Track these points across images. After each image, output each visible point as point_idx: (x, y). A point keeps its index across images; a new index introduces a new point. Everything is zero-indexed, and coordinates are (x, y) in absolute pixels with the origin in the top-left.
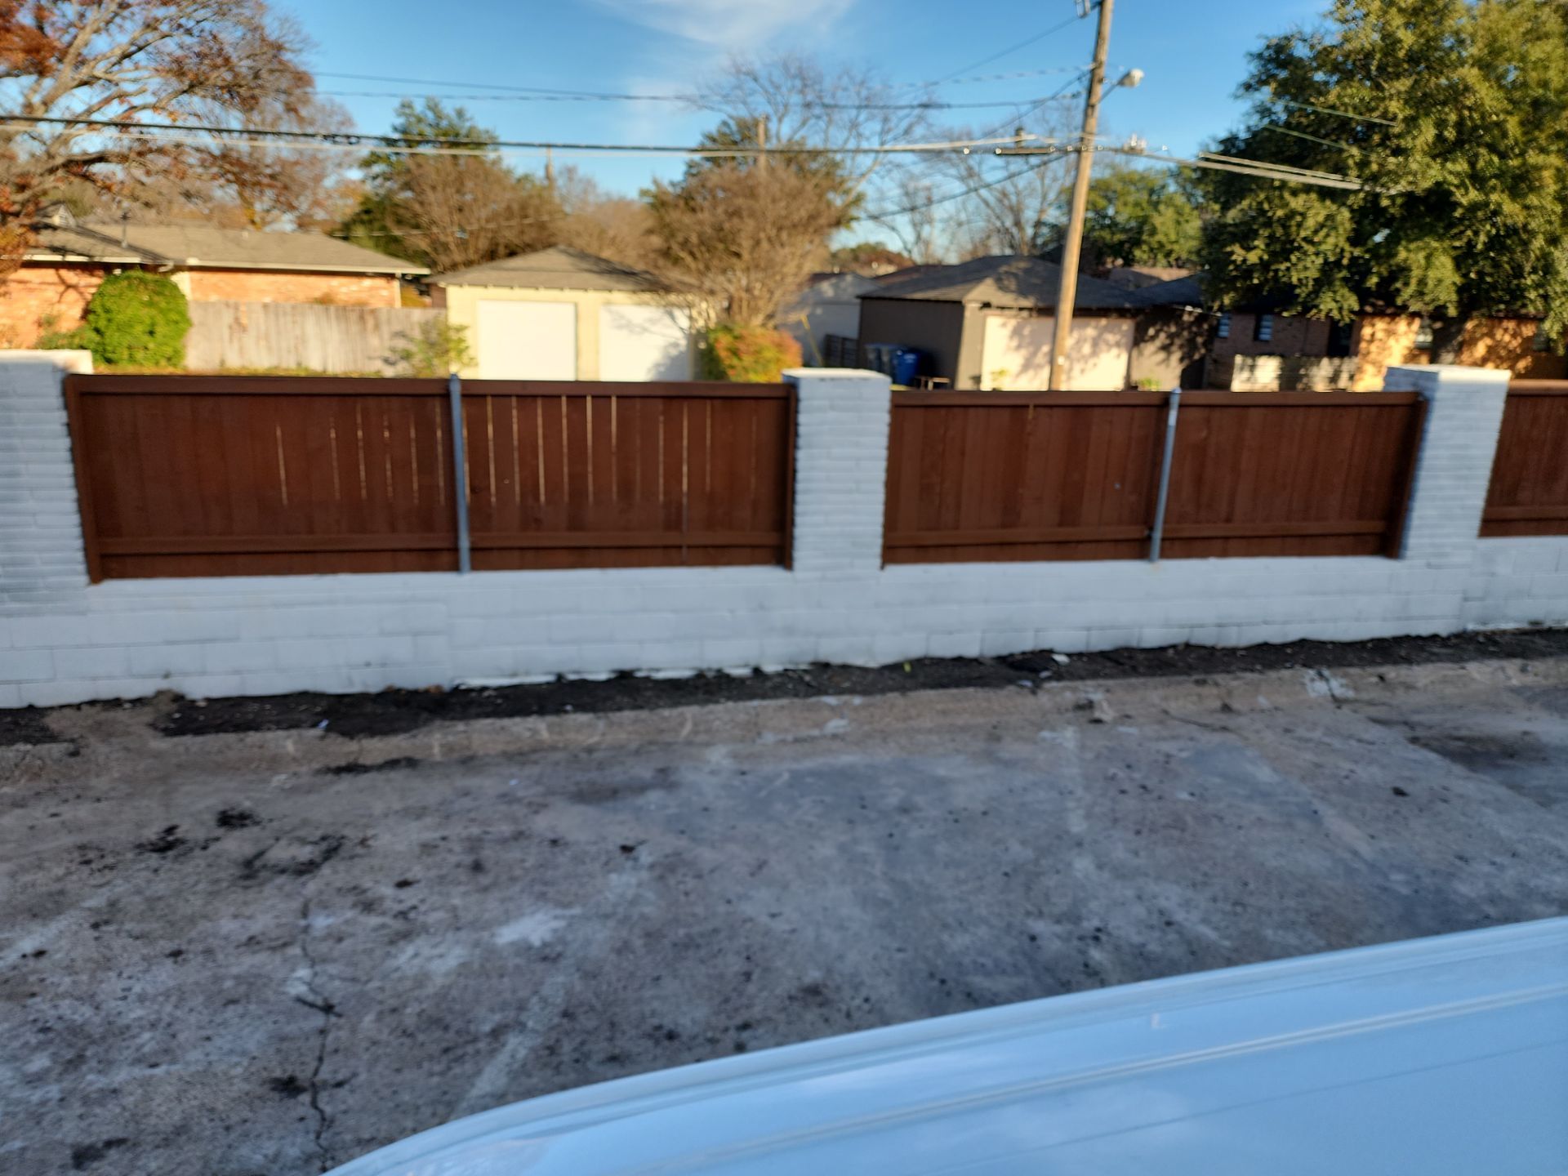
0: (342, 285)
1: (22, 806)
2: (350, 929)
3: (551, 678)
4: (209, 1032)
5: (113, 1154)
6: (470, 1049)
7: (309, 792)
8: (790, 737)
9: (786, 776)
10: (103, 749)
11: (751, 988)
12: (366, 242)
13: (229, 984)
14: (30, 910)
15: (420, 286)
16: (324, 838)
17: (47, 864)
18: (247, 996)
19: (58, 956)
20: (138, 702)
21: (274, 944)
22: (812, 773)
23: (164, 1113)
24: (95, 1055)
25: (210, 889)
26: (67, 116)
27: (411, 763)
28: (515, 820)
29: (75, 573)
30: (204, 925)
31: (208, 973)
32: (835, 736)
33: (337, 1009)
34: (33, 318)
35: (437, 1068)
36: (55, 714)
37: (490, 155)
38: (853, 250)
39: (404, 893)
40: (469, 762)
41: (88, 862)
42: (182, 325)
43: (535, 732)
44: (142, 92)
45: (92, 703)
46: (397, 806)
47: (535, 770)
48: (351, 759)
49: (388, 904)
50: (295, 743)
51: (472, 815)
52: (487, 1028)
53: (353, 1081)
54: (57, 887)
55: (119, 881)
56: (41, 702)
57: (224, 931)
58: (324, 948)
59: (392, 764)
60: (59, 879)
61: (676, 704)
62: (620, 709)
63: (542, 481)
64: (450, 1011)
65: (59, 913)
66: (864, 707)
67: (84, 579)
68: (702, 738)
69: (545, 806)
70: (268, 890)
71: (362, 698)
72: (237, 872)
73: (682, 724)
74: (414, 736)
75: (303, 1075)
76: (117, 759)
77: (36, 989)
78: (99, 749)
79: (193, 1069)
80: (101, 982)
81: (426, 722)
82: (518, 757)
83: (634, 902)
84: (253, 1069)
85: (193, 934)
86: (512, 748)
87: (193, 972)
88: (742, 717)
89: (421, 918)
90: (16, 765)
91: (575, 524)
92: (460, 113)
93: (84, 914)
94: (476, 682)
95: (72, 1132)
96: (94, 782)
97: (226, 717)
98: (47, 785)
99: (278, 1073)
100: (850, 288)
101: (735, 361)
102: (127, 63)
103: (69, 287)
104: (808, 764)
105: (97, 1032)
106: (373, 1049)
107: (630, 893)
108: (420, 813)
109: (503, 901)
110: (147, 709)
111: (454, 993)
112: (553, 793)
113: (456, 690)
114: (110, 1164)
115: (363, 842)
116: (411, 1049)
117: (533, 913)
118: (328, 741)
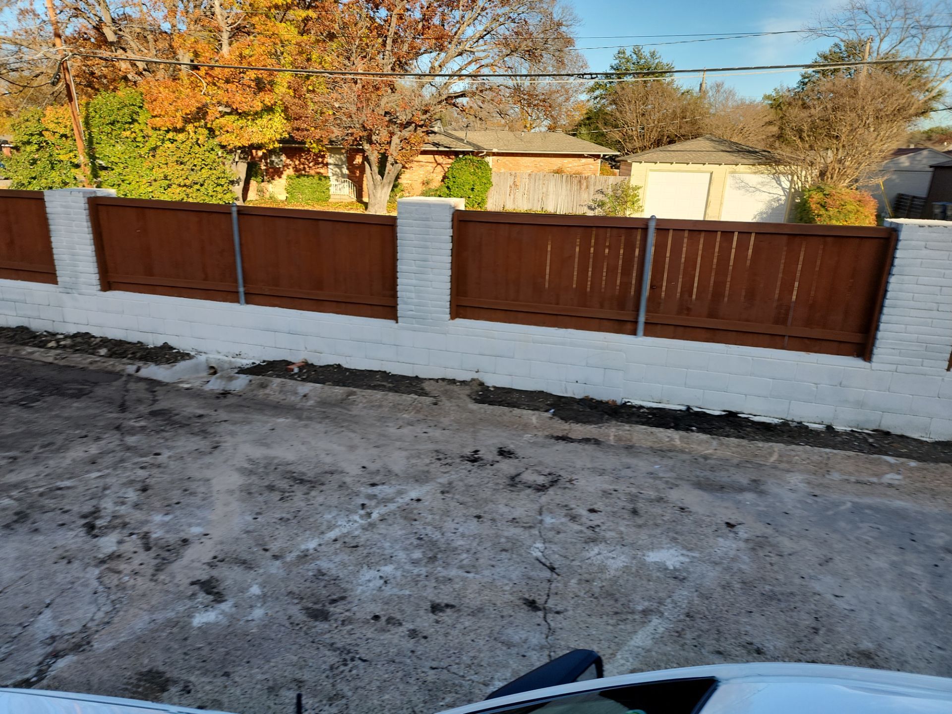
0: (569, 163)
1: (412, 425)
2: (564, 528)
3: (684, 408)
4: (493, 563)
5: (449, 611)
6: (630, 617)
7: (542, 447)
8: (853, 479)
9: (849, 505)
10: (448, 404)
11: (818, 639)
12: (585, 136)
13: (503, 540)
14: (414, 477)
15: (613, 162)
16: (550, 474)
17: (422, 456)
18: (512, 549)
19: (426, 503)
20: (463, 383)
21: (525, 525)
22: (870, 507)
23: (473, 599)
24: (441, 558)
25: (494, 487)
26: (450, 73)
27: (597, 442)
28: (658, 490)
29: (445, 313)
30: (491, 506)
31: (493, 532)
32: (890, 485)
33: (557, 571)
34: (420, 181)
35: (611, 622)
36: (427, 383)
37: (667, 79)
38: (926, 132)
39: (593, 516)
40: (630, 448)
41: (439, 459)
42: (488, 186)
43: (672, 439)
44: (487, 57)
45: (443, 380)
46: (589, 466)
47: (671, 462)
48: (565, 433)
49: (584, 520)
50: (537, 419)
51: (632, 480)
52: (640, 608)
53: (565, 613)
54: (426, 469)
55: (453, 473)
56: (421, 376)
57: (501, 511)
58: (550, 534)
59: (587, 441)
60: (427, 465)
61: (768, 440)
62: (728, 436)
63: (696, 285)
64: (619, 592)
65: (427, 482)
66: (918, 469)
67: (448, 316)
68: (784, 466)
69: (677, 486)
70: (522, 495)
71: (572, 400)
72: (508, 482)
73: (771, 454)
74: (600, 427)
75: (540, 601)
76: (453, 410)
77: (416, 517)
78: (446, 403)
79: (486, 580)
80: (445, 522)
81: (607, 421)
82: (661, 452)
83: (734, 559)
84: (515, 590)
85: (486, 509)
86: (656, 446)
87: (485, 529)
88: (816, 458)
89: (603, 533)
90: (411, 405)
91: (712, 314)
92: (653, 55)
93: (439, 485)
94: (636, 402)
95: (430, 594)
96: (442, 419)
97: (503, 398)
98: (423, 417)
99: (527, 596)
100: (925, 160)
101: (822, 212)
102: (481, 42)
103: (439, 164)
104: (867, 500)
105: (443, 547)
106: (576, 599)
107: (732, 553)
108: (602, 472)
109: (650, 536)
110: (467, 387)
111: (621, 581)
112: (682, 479)
113: (624, 405)
114: (448, 616)
115: (571, 481)
116: (597, 606)
117: (668, 548)
118: (553, 421)
